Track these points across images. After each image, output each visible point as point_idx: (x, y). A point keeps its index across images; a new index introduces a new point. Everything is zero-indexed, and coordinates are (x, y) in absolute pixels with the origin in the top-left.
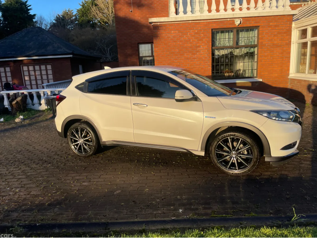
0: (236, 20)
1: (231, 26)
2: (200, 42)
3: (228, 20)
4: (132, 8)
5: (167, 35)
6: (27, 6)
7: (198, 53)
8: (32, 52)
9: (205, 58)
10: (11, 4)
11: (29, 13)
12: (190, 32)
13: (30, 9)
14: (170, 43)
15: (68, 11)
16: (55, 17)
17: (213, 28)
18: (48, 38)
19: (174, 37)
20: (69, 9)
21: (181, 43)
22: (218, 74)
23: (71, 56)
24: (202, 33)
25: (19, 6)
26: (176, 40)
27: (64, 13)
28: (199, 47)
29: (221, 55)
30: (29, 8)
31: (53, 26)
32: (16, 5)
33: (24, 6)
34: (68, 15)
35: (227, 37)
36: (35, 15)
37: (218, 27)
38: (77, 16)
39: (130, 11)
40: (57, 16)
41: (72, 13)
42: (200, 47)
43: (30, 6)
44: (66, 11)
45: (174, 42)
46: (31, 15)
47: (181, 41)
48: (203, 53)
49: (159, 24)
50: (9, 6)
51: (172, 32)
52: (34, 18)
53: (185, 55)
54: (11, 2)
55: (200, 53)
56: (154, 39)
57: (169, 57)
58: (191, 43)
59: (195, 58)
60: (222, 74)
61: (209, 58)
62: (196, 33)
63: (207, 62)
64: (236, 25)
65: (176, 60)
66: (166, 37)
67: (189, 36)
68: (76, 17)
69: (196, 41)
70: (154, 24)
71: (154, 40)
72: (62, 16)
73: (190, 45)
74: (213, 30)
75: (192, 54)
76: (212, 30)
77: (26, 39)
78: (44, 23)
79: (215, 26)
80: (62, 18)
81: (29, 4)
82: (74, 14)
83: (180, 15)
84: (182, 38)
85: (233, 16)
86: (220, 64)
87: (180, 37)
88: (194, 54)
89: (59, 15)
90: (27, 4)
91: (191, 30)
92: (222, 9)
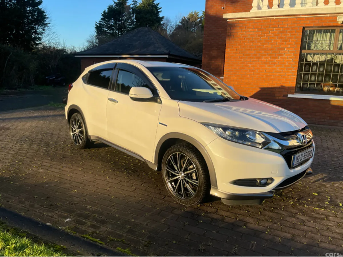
0: (338, 16)
1: (332, 24)
2: (285, 43)
3: (328, 16)
4: (225, 5)
5: (243, 33)
6: (158, 9)
7: (280, 57)
8: (135, 51)
9: (290, 63)
10: (144, 7)
11: (159, 15)
12: (273, 31)
13: (160, 12)
14: (245, 44)
15: (194, 13)
16: (181, 19)
17: (305, 25)
18: (153, 38)
19: (251, 36)
20: (196, 11)
21: (259, 44)
22: (312, 86)
23: (167, 56)
24: (289, 32)
25: (150, 8)
26: (253, 39)
27: (190, 15)
28: (283, 49)
29: (316, 61)
30: (159, 10)
31: (178, 28)
32: (148, 8)
33: (155, 8)
34: (193, 17)
35: (328, 38)
36: (163, 17)
37: (312, 25)
38: (203, 18)
39: (222, 8)
40: (182, 19)
41: (198, 15)
42: (285, 50)
43: (161, 8)
44: (192, 13)
45: (252, 42)
46: (159, 17)
47: (259, 41)
48: (287, 57)
49: (236, 21)
50: (142, 8)
51: (250, 31)
52: (162, 21)
53: (263, 58)
54: (144, 5)
55: (283, 57)
56: (227, 37)
57: (242, 60)
58: (272, 44)
59: (275, 63)
60: (319, 87)
61: (296, 63)
62: (281, 32)
63: (291, 69)
64: (339, 23)
65: (251, 63)
66: (242, 35)
67: (271, 35)
68: (201, 19)
69: (280, 41)
70: (229, 21)
71: (227, 39)
72: (187, 18)
73: (271, 46)
74: (306, 29)
75: (272, 58)
76: (304, 28)
77: (135, 38)
78: (169, 25)
79: (309, 23)
80: (187, 20)
81: (159, 7)
82: (199, 16)
83: (263, 10)
84: (261, 38)
85: (336, 10)
86: (310, 73)
87: (259, 36)
88: (275, 58)
89: (184, 17)
90: (158, 6)
91: (275, 28)
92: (321, 2)
